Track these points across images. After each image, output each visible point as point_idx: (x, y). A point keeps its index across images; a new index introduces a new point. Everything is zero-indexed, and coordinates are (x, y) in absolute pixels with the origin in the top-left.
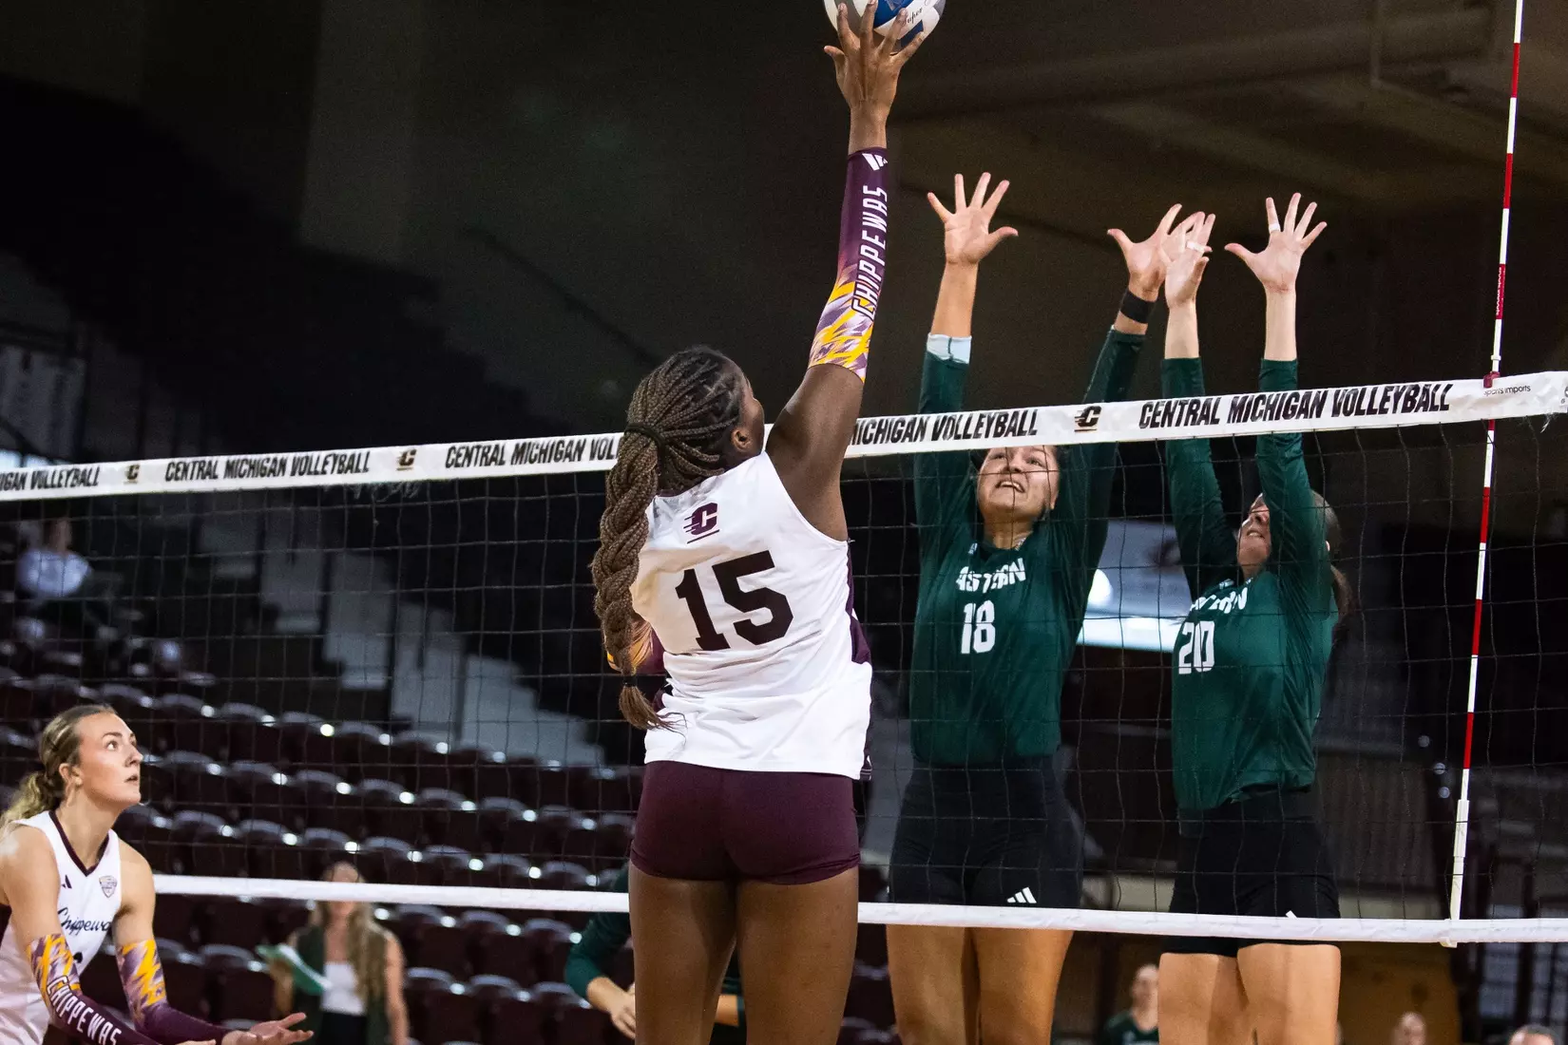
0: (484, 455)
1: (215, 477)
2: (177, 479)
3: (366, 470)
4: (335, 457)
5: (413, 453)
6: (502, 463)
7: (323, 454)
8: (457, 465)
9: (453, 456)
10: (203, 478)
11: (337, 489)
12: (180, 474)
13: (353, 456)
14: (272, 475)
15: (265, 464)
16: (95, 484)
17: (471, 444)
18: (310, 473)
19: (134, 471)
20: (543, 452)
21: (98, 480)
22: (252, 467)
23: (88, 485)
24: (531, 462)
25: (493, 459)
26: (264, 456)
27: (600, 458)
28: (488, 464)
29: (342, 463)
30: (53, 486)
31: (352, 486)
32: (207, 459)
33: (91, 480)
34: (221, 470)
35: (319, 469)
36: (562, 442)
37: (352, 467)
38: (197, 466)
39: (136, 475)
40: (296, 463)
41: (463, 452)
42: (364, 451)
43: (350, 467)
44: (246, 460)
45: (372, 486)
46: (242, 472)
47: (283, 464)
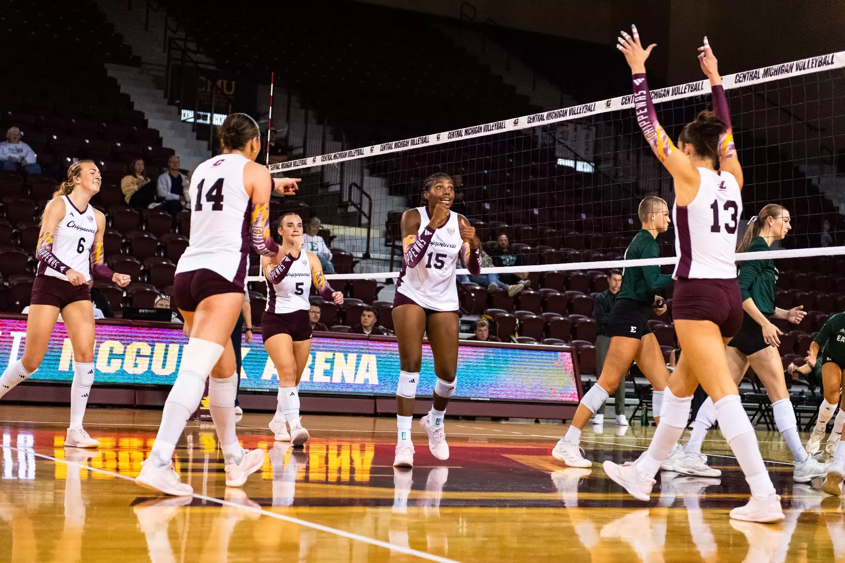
0: (751, 76)
2: (626, 104)
3: (702, 89)
4: (689, 85)
5: (721, 79)
6: (759, 78)
7: (684, 85)
8: (740, 82)
9: (738, 78)
11: (691, 98)
13: (696, 84)
15: (661, 93)
17: (745, 72)
18: (679, 93)
19: (609, 103)
20: (776, 71)
21: (595, 109)
22: (656, 95)
24: (771, 76)
25: (755, 77)
26: (660, 90)
27: (800, 70)
28: (753, 79)
29: (692, 88)
30: (578, 113)
31: (697, 96)
33: (592, 109)
35: (683, 91)
36: (784, 66)
40: (673, 90)
41: (742, 76)
42: (701, 82)
43: (695, 89)
44: (655, 92)
45: (705, 95)
47: (668, 92)
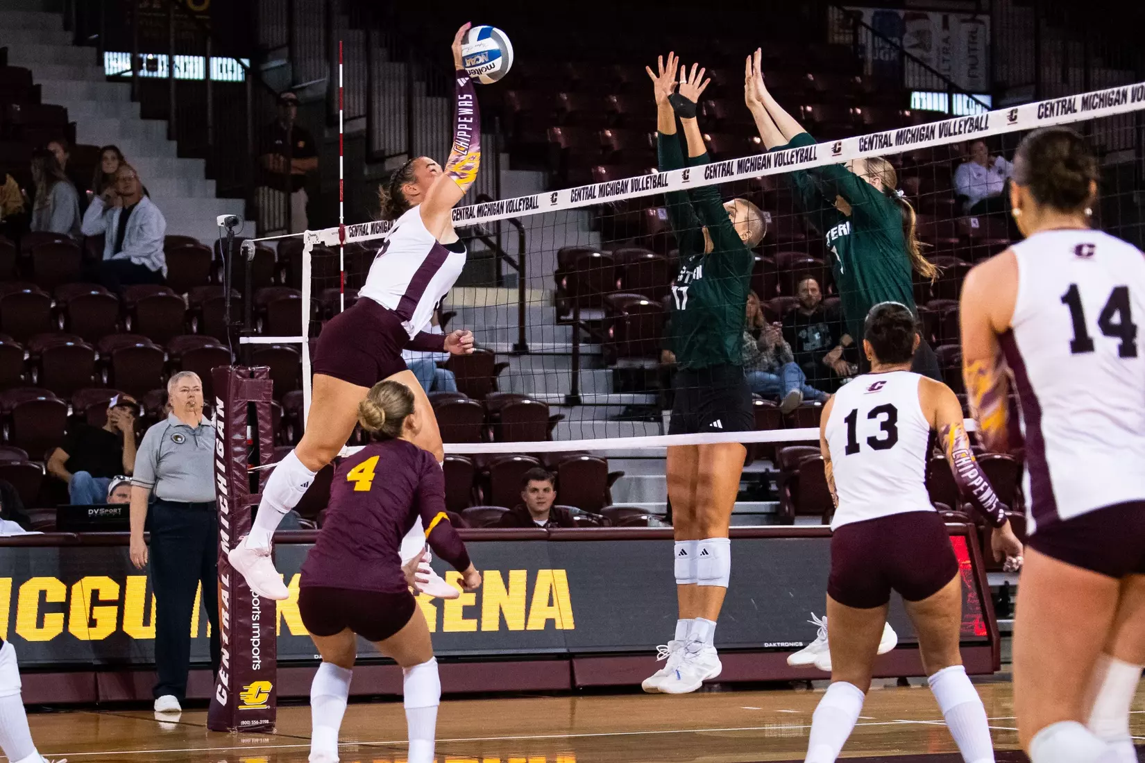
1: (1075, 111)
2: (1046, 116)
10: (1066, 113)
12: (1048, 113)
14: (1117, 104)
15: (1111, 96)
16: (986, 128)
19: (1014, 114)
21: (988, 125)
22: (1101, 100)
23: (982, 129)
26: (1109, 90)
32: (1067, 98)
33: (983, 125)
34: (1078, 105)
38: (1060, 104)
39: (1016, 117)
40: (1134, 92)
44: (1096, 95)
46: (1094, 105)
47: (1125, 95)
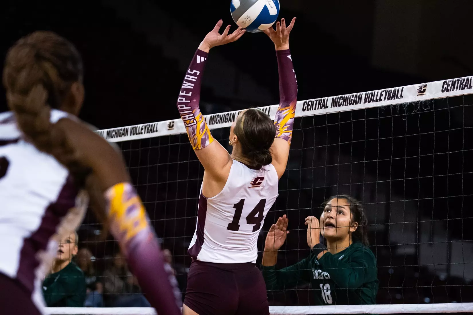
0: (461, 84)
1: (327, 107)
3: (402, 97)
4: (386, 92)
5: (425, 86)
6: (471, 87)
7: (380, 91)
8: (448, 91)
9: (445, 86)
10: (321, 108)
11: (388, 107)
12: (309, 107)
13: (395, 91)
14: (355, 103)
15: (351, 99)
17: (454, 80)
18: (374, 101)
25: (466, 86)
28: (463, 88)
29: (389, 95)
31: (395, 105)
32: (322, 99)
34: (329, 104)
35: (378, 98)
37: (395, 96)
38: (318, 102)
40: (367, 96)
41: (450, 83)
42: (401, 88)
43: (393, 96)
44: (341, 97)
45: (405, 105)
46: (340, 103)
